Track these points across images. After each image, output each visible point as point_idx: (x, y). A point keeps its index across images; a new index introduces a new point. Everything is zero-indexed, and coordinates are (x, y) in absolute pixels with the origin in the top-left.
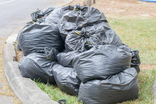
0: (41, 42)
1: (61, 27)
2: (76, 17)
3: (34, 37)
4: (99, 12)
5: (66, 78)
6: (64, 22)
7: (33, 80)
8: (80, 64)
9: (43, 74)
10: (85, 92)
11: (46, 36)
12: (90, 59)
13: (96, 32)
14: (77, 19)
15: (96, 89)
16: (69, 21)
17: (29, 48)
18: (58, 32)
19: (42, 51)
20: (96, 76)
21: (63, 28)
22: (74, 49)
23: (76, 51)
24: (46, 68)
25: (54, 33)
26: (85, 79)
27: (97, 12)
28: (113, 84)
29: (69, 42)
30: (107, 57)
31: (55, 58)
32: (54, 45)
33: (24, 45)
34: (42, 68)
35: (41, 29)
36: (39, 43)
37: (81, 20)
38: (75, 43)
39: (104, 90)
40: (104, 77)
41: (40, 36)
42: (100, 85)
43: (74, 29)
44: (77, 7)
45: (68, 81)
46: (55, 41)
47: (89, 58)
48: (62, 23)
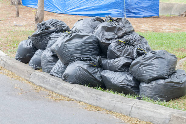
0: (84, 50)
1: (101, 37)
2: (115, 27)
3: (77, 46)
4: (129, 23)
5: (123, 80)
6: (103, 31)
7: (85, 85)
8: (141, 67)
9: (92, 80)
10: (151, 90)
11: (88, 45)
12: (152, 63)
13: (136, 40)
14: (117, 28)
15: (161, 87)
16: (107, 31)
17: (72, 57)
18: (97, 41)
19: (86, 58)
20: (159, 76)
21: (103, 38)
22: (121, 55)
23: (123, 57)
24: (95, 74)
25: (94, 42)
26: (150, 79)
27: (128, 22)
28: (175, 82)
29: (116, 50)
30: (166, 60)
31: (100, 65)
32: (94, 53)
33: (67, 54)
34: (92, 74)
35: (82, 38)
36: (82, 52)
37: (120, 29)
38: (121, 50)
39: (169, 87)
40: (167, 77)
41: (82, 45)
42: (165, 84)
43: (113, 38)
44: (110, 18)
45: (126, 83)
46: (95, 49)
47: (151, 61)
48: (101, 33)
